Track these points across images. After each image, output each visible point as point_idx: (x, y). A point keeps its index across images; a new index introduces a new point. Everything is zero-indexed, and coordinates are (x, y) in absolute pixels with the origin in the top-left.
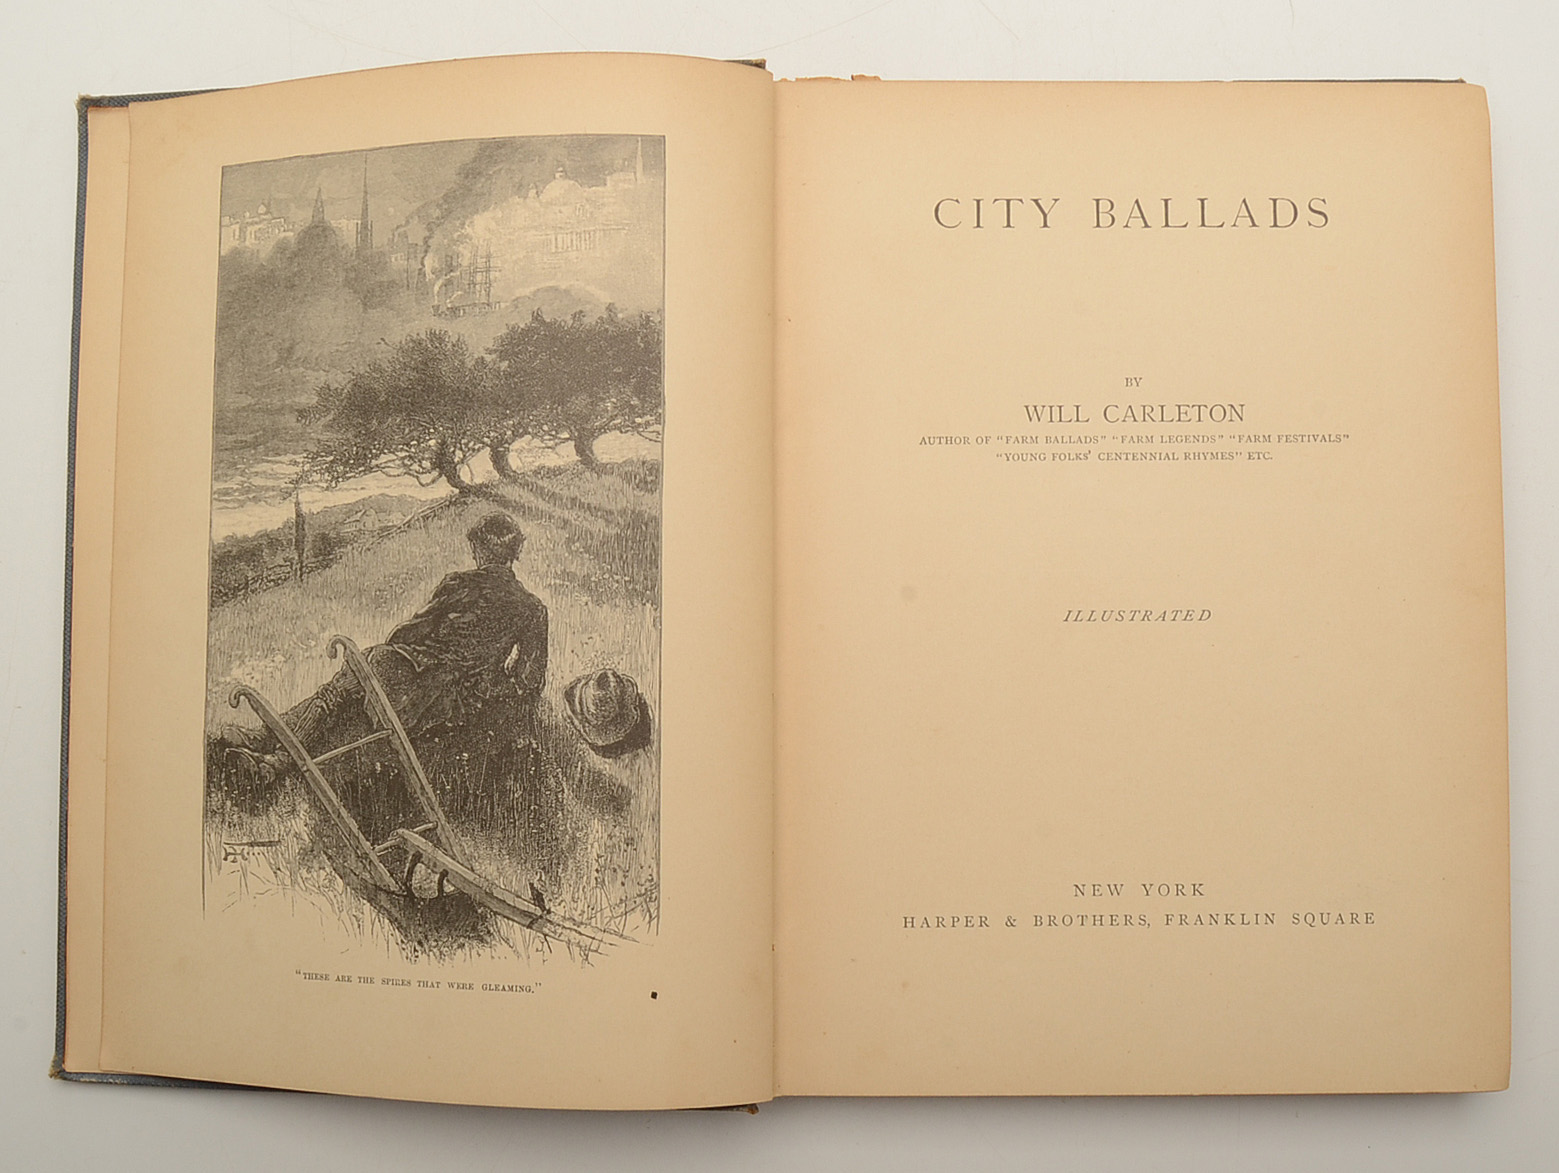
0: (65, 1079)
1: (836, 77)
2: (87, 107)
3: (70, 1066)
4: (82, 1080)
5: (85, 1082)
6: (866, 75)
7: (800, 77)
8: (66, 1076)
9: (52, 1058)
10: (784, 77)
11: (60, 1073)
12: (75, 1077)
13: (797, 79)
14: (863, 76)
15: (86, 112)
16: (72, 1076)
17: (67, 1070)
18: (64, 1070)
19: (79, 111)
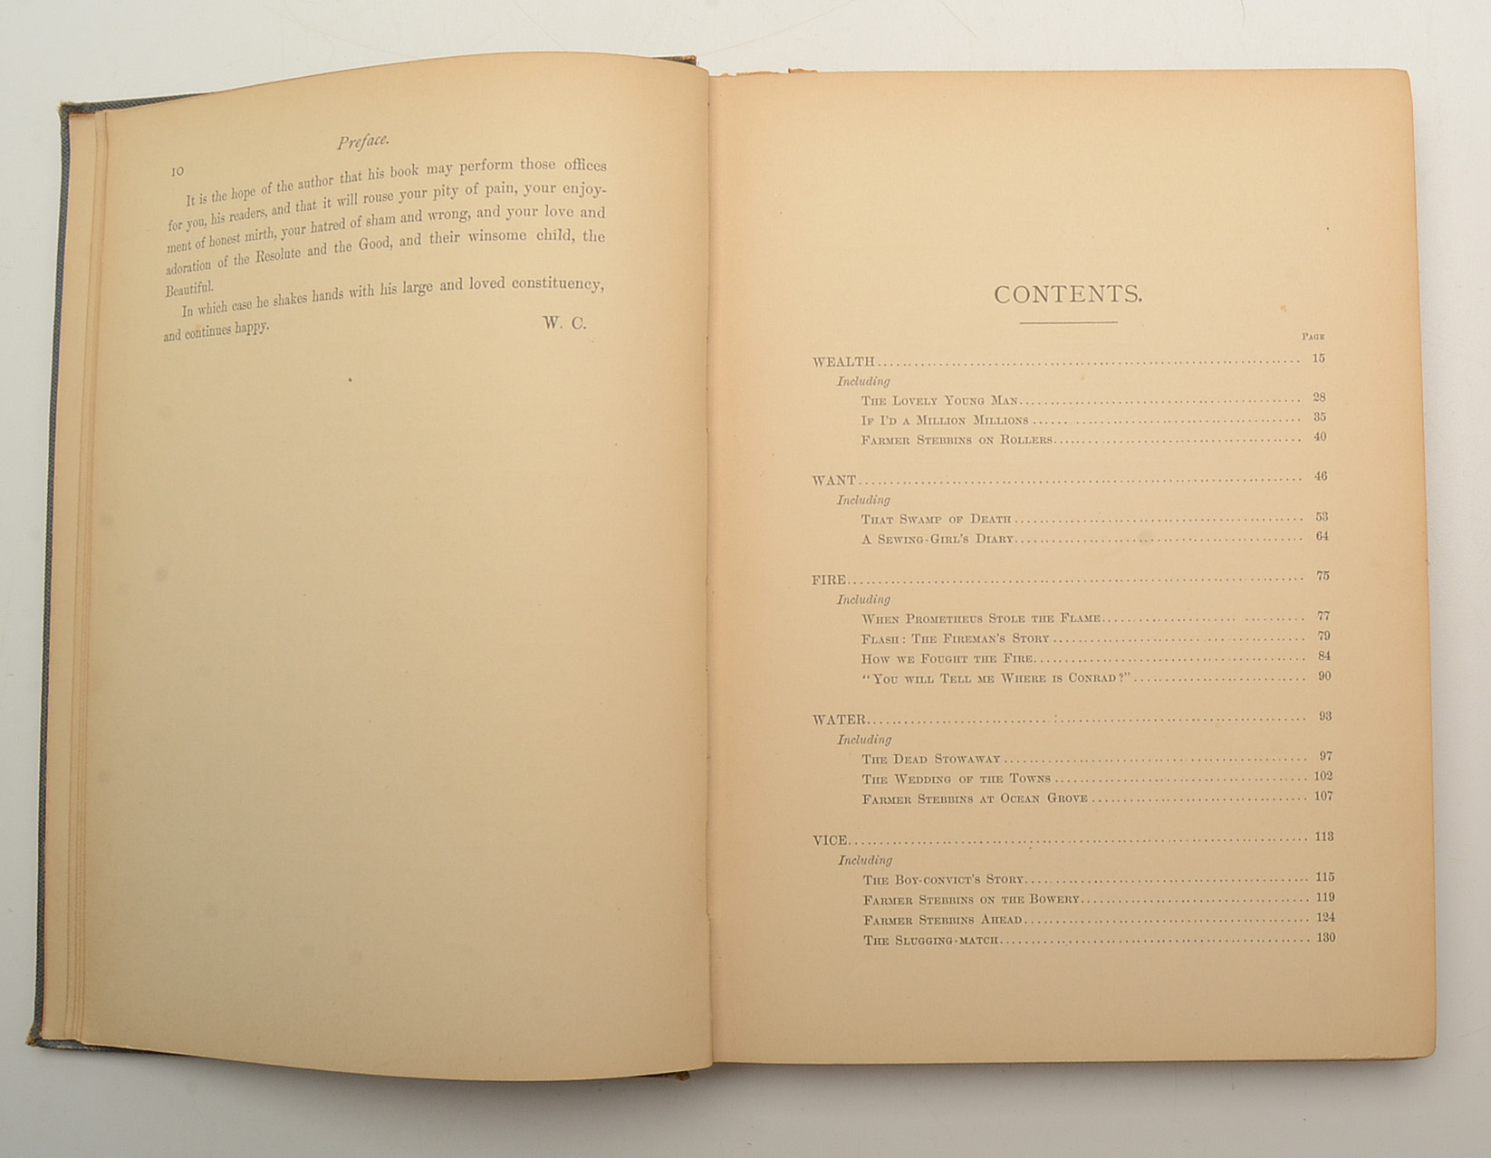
0: (42, 1046)
1: (775, 71)
2: (68, 113)
3: (47, 1034)
4: (59, 1047)
5: (62, 1049)
6: (804, 69)
7: (740, 72)
8: (44, 1043)
9: (31, 1027)
10: (725, 72)
11: (36, 1040)
12: (52, 1044)
13: (738, 74)
14: (801, 70)
15: (68, 118)
16: (49, 1043)
17: (44, 1038)
18: (41, 1038)
19: (61, 118)
